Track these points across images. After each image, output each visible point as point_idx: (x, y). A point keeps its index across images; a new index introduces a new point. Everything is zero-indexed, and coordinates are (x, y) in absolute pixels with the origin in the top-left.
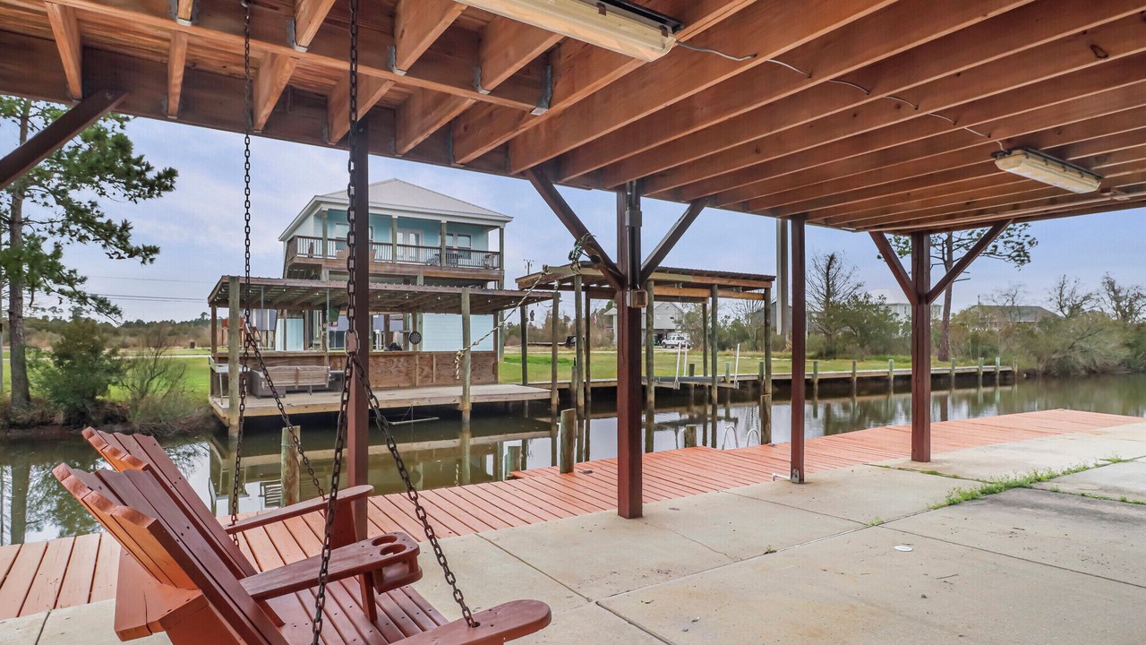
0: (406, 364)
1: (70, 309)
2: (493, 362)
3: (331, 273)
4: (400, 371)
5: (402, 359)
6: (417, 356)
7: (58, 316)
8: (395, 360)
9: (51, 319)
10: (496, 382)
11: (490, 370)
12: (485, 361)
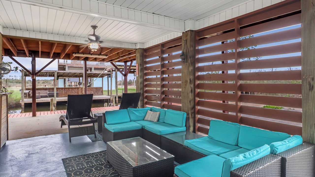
0: (77, 90)
1: (19, 76)
2: (102, 90)
3: (68, 67)
4: (76, 92)
5: (76, 89)
6: (80, 88)
7: (16, 78)
8: (74, 89)
9: (14, 79)
10: (102, 95)
11: (101, 92)
12: (100, 89)
